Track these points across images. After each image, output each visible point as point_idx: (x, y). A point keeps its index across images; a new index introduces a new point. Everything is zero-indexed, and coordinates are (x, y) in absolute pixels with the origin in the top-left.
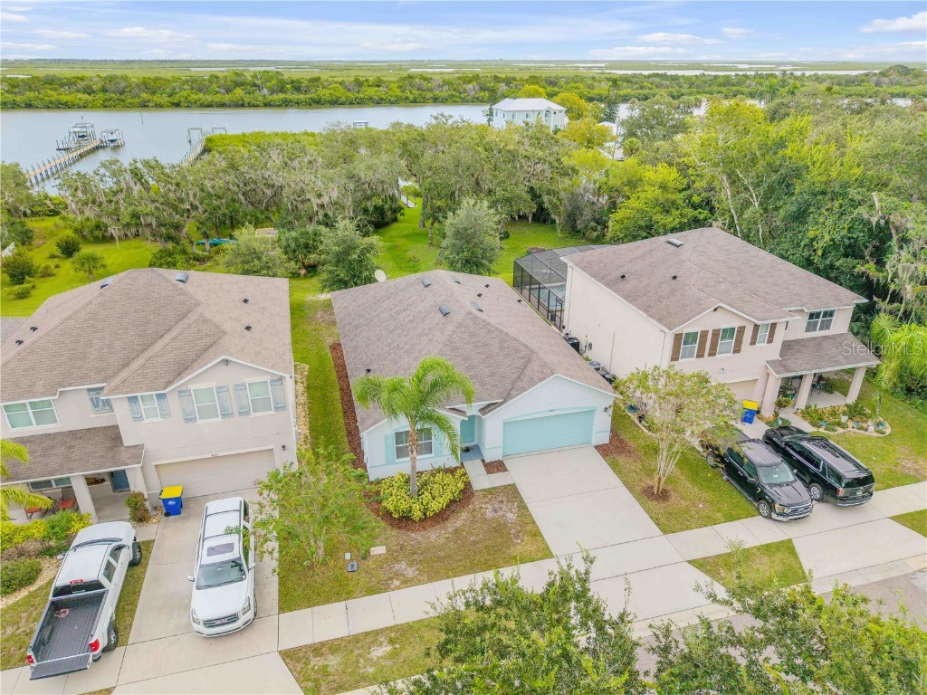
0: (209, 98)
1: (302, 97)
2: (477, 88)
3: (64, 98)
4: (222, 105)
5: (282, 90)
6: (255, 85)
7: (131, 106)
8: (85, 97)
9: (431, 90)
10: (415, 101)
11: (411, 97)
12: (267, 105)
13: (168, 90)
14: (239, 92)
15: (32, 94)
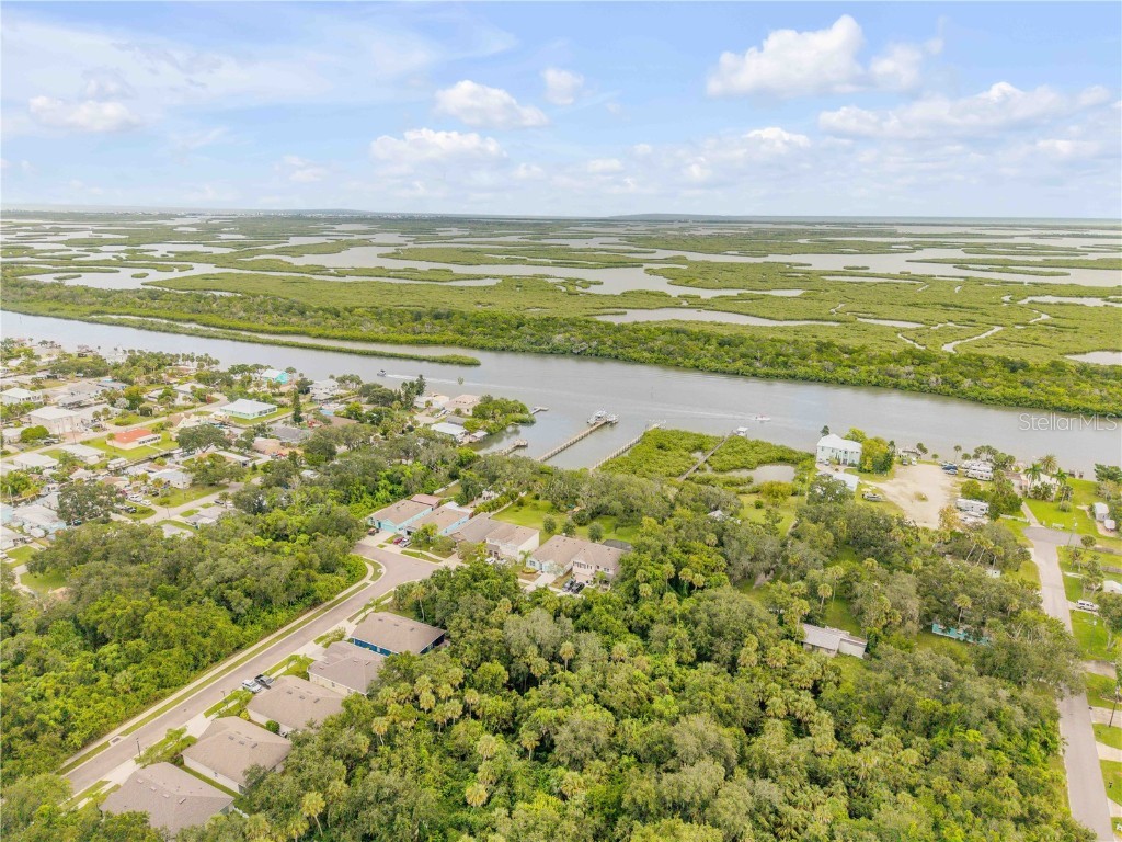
0: (718, 366)
1: (783, 371)
2: (940, 381)
3: (635, 356)
4: (724, 372)
5: (772, 365)
6: (756, 358)
7: (670, 366)
8: (646, 354)
9: (898, 376)
10: (877, 385)
11: (874, 381)
12: (754, 375)
13: (696, 356)
14: (739, 364)
15: (620, 350)
